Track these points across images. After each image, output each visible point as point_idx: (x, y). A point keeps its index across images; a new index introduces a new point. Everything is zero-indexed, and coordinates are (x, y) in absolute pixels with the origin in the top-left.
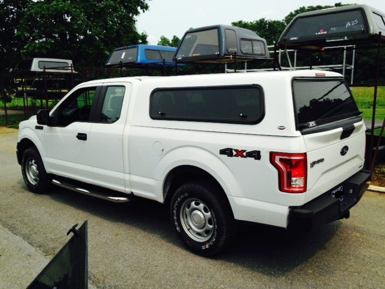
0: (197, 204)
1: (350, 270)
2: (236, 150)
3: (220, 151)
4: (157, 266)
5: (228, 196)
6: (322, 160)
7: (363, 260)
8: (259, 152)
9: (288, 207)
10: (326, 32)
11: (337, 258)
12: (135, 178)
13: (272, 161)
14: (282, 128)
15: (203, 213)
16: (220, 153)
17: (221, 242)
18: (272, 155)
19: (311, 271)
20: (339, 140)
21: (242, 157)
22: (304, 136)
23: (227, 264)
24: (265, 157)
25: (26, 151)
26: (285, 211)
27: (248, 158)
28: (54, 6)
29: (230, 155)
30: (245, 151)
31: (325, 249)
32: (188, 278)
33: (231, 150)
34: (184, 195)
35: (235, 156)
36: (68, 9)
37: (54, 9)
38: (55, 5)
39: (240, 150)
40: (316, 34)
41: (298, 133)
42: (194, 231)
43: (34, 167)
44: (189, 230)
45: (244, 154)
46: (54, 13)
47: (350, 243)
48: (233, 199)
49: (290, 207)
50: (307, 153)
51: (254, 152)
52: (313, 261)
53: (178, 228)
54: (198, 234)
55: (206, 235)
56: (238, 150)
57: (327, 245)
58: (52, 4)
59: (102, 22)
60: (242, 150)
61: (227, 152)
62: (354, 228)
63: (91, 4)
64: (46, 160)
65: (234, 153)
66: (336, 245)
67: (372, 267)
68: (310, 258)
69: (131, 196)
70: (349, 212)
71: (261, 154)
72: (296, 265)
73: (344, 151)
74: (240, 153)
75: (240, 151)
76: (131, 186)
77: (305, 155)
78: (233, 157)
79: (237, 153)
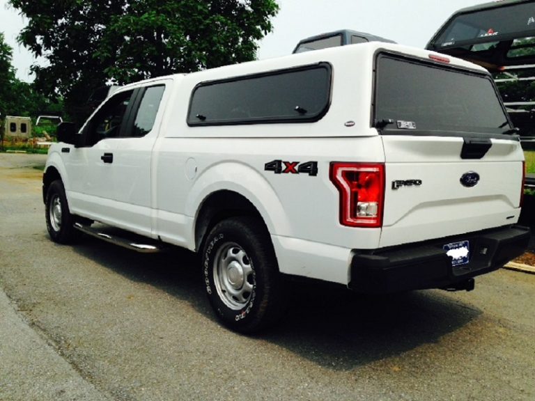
0: (235, 252)
1: (464, 374)
2: (286, 163)
3: (266, 165)
4: (161, 338)
5: (271, 236)
6: (417, 183)
7: (493, 363)
8: (315, 164)
9: (350, 250)
10: (496, 33)
11: (450, 356)
12: (164, 215)
13: (332, 177)
14: (350, 124)
15: (242, 266)
16: (266, 169)
17: (261, 310)
18: (334, 166)
19: (397, 369)
20: (458, 158)
21: (293, 172)
22: (384, 137)
23: (269, 345)
24: (324, 170)
25: (52, 183)
26: (346, 257)
27: (301, 174)
28: (146, 20)
29: (279, 171)
30: (297, 163)
31: (436, 342)
32: (199, 356)
33: (280, 162)
34: (218, 237)
35: (284, 172)
36: (162, 22)
37: (144, 23)
38: (146, 18)
39: (291, 162)
40: (482, 36)
41: (374, 131)
42: (230, 294)
43: (59, 207)
44: (224, 291)
45: (296, 168)
46: (144, 29)
47: (483, 339)
48: (277, 239)
49: (354, 250)
50: (386, 164)
51: (309, 163)
52: (408, 355)
53: (209, 289)
54: (235, 298)
55: (244, 300)
56: (288, 162)
57: (442, 337)
58: (143, 17)
59: (206, 42)
60: (293, 163)
61: (274, 166)
62: (499, 321)
63: (193, 20)
64: (70, 195)
65: (284, 167)
66: (457, 339)
67: (504, 374)
68: (404, 351)
69: (158, 242)
70: (473, 281)
71: (318, 166)
72: (376, 358)
73: (469, 180)
74: (291, 167)
75: (291, 164)
76: (158, 228)
77: (382, 166)
78: (282, 174)
79: (287, 167)
